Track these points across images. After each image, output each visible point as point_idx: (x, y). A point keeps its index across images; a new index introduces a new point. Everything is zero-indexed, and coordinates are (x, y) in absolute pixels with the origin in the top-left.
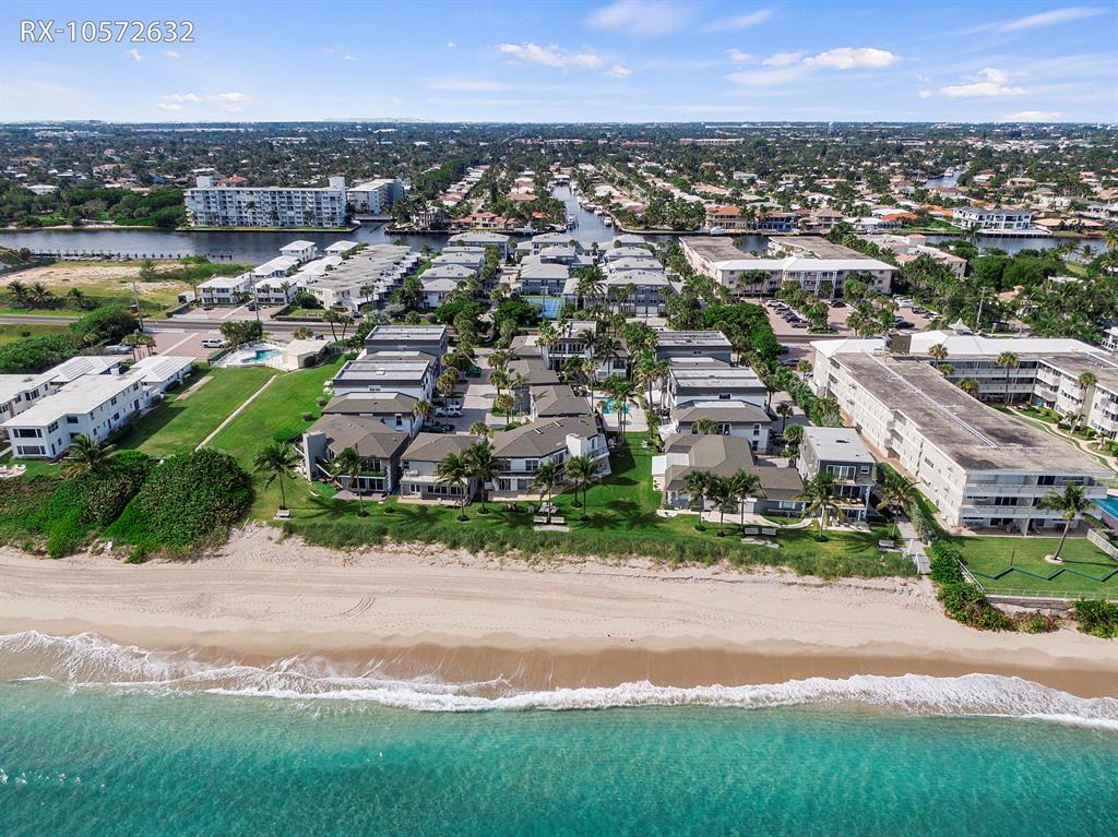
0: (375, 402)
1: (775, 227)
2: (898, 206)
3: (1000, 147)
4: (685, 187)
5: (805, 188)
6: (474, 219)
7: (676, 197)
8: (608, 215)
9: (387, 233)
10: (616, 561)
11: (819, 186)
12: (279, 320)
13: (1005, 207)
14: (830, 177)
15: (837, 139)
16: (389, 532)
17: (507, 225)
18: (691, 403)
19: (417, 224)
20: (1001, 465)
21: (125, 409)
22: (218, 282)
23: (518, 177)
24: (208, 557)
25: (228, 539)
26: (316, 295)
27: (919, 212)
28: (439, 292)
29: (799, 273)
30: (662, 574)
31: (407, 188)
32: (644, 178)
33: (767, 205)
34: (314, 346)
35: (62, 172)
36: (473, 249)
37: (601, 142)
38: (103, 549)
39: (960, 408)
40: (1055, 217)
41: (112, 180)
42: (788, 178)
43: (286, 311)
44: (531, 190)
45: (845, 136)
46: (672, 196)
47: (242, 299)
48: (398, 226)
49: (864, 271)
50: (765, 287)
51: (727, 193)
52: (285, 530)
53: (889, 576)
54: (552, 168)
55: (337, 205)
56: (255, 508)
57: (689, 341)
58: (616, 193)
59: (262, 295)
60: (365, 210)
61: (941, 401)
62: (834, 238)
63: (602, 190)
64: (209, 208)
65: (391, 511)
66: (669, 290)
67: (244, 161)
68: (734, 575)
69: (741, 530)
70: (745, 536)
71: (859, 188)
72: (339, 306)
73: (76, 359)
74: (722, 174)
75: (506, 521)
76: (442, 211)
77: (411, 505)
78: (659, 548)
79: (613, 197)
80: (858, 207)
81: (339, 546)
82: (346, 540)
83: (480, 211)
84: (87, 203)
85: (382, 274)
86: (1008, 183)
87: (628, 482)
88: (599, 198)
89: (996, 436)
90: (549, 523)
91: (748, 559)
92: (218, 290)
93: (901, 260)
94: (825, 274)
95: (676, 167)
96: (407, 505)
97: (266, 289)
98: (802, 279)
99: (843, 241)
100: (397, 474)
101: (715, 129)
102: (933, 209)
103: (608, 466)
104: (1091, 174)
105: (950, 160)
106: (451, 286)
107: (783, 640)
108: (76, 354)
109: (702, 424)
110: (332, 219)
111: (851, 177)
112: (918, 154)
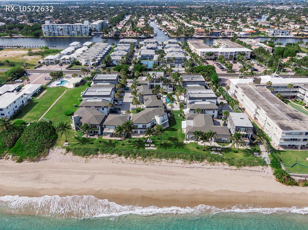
0: (96, 103)
1: (215, 35)
2: (250, 28)
3: (277, 8)
4: (188, 22)
5: (223, 22)
6: (127, 33)
7: (186, 25)
8: (166, 31)
9: (102, 38)
10: (171, 161)
11: (227, 22)
12: (68, 69)
13: (281, 28)
14: (230, 18)
15: (231, 6)
16: (100, 150)
17: (136, 35)
18: (193, 102)
19: (110, 35)
20: (293, 128)
21: (19, 104)
22: (50, 57)
23: (140, 18)
24: (42, 160)
25: (48, 153)
26: (80, 61)
27: (256, 30)
28: (116, 60)
29: (223, 53)
30: (186, 166)
31: (108, 23)
32: (176, 19)
33: (212, 28)
34: (78, 80)
35: (8, 18)
36: (126, 45)
37: (164, 7)
38: (9, 157)
39: (278, 105)
40: (295, 32)
41: (22, 21)
42: (217, 19)
43: (71, 66)
44: (144, 23)
45: (233, 5)
46: (184, 25)
47: (57, 62)
48: (105, 36)
49: (243, 52)
50: (213, 57)
51: (200, 24)
52: (66, 150)
53: (257, 166)
54: (150, 16)
55: (87, 29)
56: (58, 142)
57: (192, 79)
58: (168, 24)
59: (63, 61)
60: (95, 30)
61: (272, 103)
62: (233, 40)
63: (164, 23)
64: (49, 30)
65: (100, 142)
66: (185, 59)
67: (61, 14)
68: (209, 166)
69: (210, 148)
70: (212, 151)
71: (238, 22)
72: (86, 65)
73: (5, 85)
74: (198, 17)
75: (137, 146)
76: (118, 31)
77: (107, 139)
78: (185, 156)
79: (167, 26)
80: (238, 28)
81: (84, 156)
82: (86, 153)
83: (129, 31)
84: (14, 29)
85: (99, 53)
86: (281, 20)
87: (174, 130)
88: (163, 26)
89: (291, 116)
90: (150, 146)
91: (213, 160)
92: (50, 60)
93: (253, 48)
94: (231, 53)
95: (185, 15)
96: (105, 139)
97: (64, 59)
98: (224, 54)
99: (236, 41)
100: (102, 129)
101: (196, 3)
102: (260, 29)
103: (168, 124)
104: (304, 17)
105: (263, 13)
106: (120, 58)
107: (225, 190)
108: (5, 84)
109: (197, 110)
110: (86, 34)
111: (236, 18)
112: (254, 10)
